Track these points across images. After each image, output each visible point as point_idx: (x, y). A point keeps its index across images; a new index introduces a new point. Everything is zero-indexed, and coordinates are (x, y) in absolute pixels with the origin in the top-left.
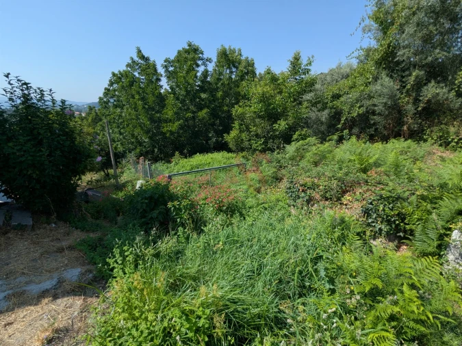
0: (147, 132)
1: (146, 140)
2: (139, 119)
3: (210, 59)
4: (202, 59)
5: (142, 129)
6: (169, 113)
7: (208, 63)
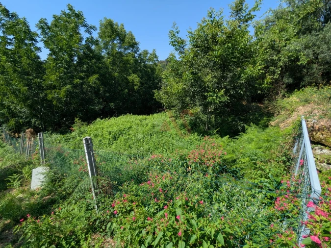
0: (24, 100)
1: (22, 111)
2: (11, 84)
3: (94, 27)
4: (86, 26)
5: (17, 96)
6: (52, 78)
7: (92, 31)
